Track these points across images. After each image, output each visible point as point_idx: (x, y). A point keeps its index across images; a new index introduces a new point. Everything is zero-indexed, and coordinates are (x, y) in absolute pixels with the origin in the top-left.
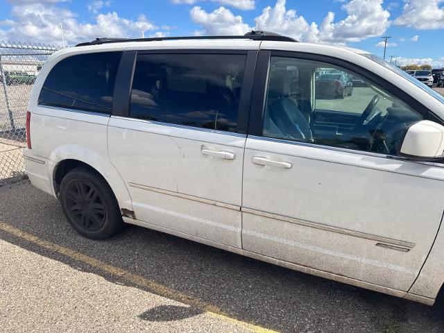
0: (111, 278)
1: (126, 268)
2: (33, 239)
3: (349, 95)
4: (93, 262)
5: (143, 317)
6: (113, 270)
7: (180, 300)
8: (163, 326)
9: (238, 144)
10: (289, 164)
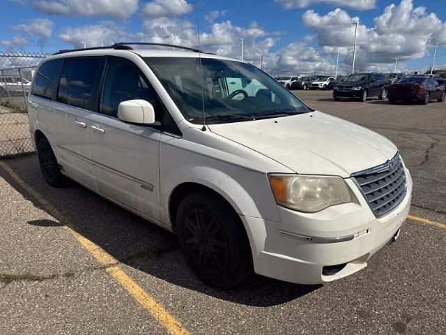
0: (36, 204)
1: (51, 201)
2: (21, 182)
3: (440, 101)
4: (37, 195)
5: (29, 222)
6: (43, 202)
7: (57, 219)
8: (33, 227)
9: (88, 117)
10: (103, 131)
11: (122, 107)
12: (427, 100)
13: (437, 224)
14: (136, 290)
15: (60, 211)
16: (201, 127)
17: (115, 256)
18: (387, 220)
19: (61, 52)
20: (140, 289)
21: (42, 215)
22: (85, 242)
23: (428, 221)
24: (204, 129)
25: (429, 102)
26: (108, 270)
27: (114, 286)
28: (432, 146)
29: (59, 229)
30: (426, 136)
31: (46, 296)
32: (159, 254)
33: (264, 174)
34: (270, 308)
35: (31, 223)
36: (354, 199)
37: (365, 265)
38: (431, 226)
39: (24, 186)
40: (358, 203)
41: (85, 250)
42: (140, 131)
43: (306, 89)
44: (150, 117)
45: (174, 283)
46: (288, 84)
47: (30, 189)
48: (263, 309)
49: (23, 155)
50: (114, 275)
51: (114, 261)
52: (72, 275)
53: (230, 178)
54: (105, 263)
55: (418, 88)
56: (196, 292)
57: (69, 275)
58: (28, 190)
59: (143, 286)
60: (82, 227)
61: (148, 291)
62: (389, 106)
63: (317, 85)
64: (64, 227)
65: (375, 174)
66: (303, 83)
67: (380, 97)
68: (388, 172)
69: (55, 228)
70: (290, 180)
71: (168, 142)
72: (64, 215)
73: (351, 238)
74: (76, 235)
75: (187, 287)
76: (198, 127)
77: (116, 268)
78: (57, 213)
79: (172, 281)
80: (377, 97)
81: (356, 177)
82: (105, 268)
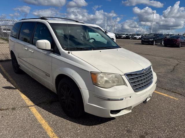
1: (14, 79)
9: (28, 46)
10: (33, 52)
11: (37, 42)
12: (180, 46)
13: (170, 96)
14: (38, 116)
15: (17, 83)
16: (68, 52)
17: (34, 102)
18: (140, 93)
19: (22, 19)
20: (40, 116)
21: (9, 85)
22: (23, 96)
23: (166, 95)
24: (69, 53)
25: (181, 47)
26: (30, 108)
27: (30, 114)
28: (177, 65)
29: (14, 91)
30: (176, 61)
31: (2, 117)
32: (51, 102)
33: (89, 72)
34: (91, 127)
35: (4, 87)
36: (125, 84)
37: (131, 111)
38: (167, 97)
39: (5, 72)
40: (127, 85)
41: (23, 99)
42: (46, 52)
43: (131, 39)
44: (49, 47)
45: (55, 114)
46: (124, 37)
47: (7, 74)
48: (88, 127)
49: (8, 60)
50: (31, 110)
51: (33, 104)
52: (15, 109)
53: (76, 73)
54: (29, 105)
55: (176, 41)
56: (63, 119)
57: (14, 109)
58: (6, 74)
59: (42, 115)
60: (24, 90)
61: (43, 117)
62: (164, 47)
63: (136, 37)
64: (16, 90)
65: (136, 74)
66: (130, 36)
67: (161, 44)
68: (142, 74)
69: (13, 90)
70: (98, 75)
71: (55, 57)
72: (18, 85)
73: (122, 100)
74: (20, 93)
75: (59, 116)
76: (67, 52)
77: (33, 107)
78: (15, 84)
79: (54, 114)
80: (160, 44)
81: (127, 75)
82: (28, 107)
